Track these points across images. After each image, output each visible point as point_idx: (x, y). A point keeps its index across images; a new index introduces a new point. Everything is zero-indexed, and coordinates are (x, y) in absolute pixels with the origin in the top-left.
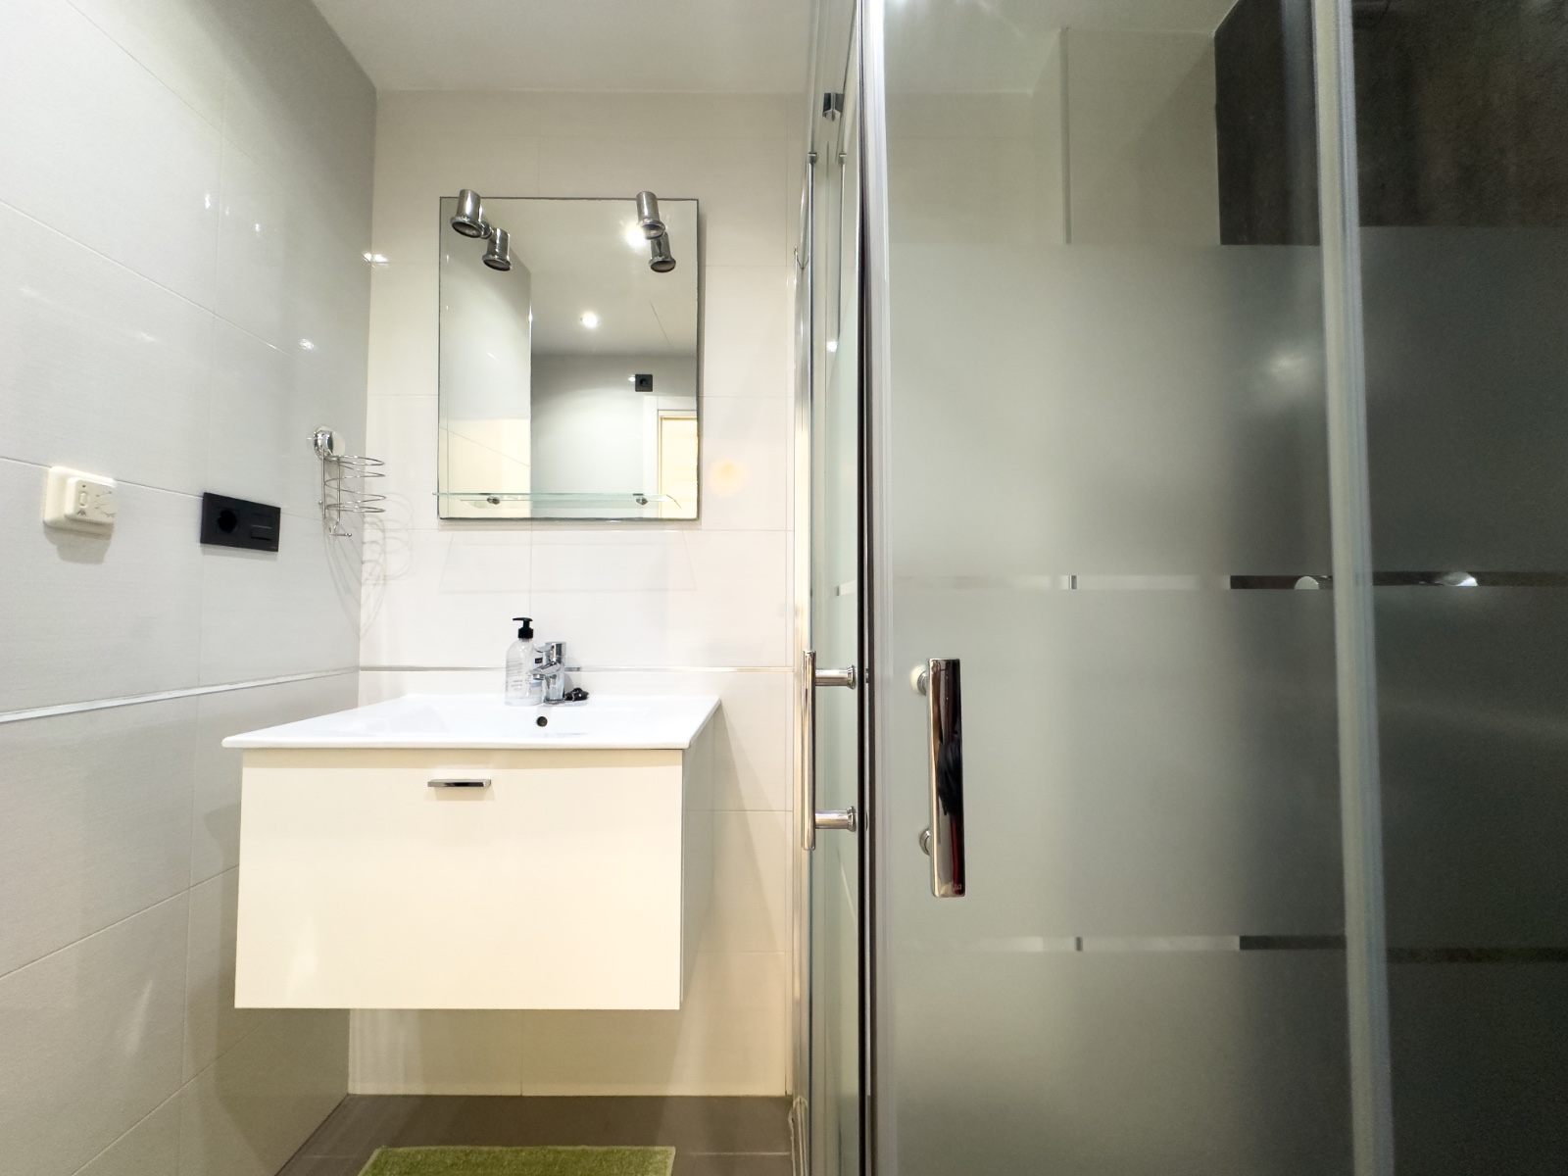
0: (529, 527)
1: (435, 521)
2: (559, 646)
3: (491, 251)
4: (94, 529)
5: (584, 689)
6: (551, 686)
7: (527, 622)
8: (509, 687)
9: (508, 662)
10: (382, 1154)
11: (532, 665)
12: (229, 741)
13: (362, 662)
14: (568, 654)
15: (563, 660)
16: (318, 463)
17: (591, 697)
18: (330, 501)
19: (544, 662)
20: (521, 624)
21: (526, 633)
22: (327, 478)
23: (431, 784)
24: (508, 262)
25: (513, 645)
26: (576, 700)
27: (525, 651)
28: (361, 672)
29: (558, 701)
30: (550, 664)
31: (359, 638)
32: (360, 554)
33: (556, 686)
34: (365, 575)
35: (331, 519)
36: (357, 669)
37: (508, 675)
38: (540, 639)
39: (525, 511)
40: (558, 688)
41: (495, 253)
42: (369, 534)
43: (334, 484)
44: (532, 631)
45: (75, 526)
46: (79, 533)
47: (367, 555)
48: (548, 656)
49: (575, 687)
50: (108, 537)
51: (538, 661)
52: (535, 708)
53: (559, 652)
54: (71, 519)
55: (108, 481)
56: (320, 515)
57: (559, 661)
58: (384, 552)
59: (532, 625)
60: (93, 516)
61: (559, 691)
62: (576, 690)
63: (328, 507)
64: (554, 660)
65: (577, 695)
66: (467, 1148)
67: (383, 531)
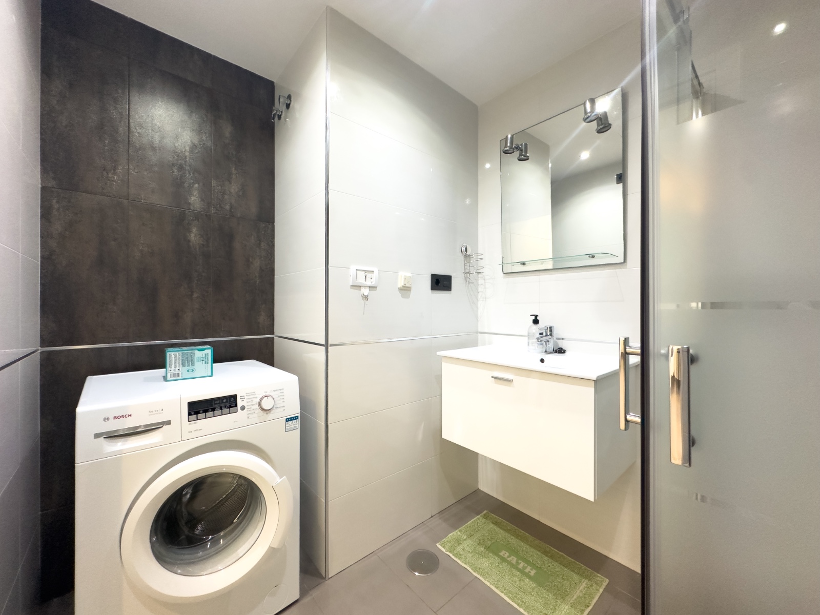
0: (538, 274)
1: (502, 274)
2: (551, 328)
3: (521, 155)
4: (407, 289)
5: (564, 348)
6: (547, 345)
7: (536, 316)
8: (530, 344)
9: (528, 334)
10: (487, 513)
11: (538, 335)
12: (439, 353)
13: (480, 330)
14: (555, 332)
15: (553, 334)
16: (462, 258)
17: (567, 353)
18: (467, 271)
19: (544, 334)
20: (533, 317)
21: (536, 321)
22: (466, 262)
23: (493, 377)
24: (528, 157)
25: (530, 327)
26: (559, 353)
27: (535, 329)
28: (479, 334)
29: (551, 353)
30: (547, 335)
31: (478, 321)
32: (477, 289)
33: (550, 346)
34: (479, 297)
35: (467, 277)
36: (477, 332)
37: (529, 339)
38: (542, 324)
39: (550, 265)
40: (551, 346)
41: (522, 155)
42: (481, 281)
43: (468, 264)
44: (538, 320)
45: (404, 288)
46: (405, 290)
47: (480, 290)
48: (546, 332)
49: (560, 347)
50: (410, 290)
51: (541, 334)
52: (540, 354)
53: (551, 331)
54: (403, 286)
55: (410, 275)
56: (464, 276)
57: (551, 335)
58: (485, 288)
59: (538, 318)
60: (407, 285)
61: (551, 348)
62: (559, 348)
63: (466, 273)
64: (549, 334)
65: (561, 351)
66: (516, 528)
67: (485, 280)
